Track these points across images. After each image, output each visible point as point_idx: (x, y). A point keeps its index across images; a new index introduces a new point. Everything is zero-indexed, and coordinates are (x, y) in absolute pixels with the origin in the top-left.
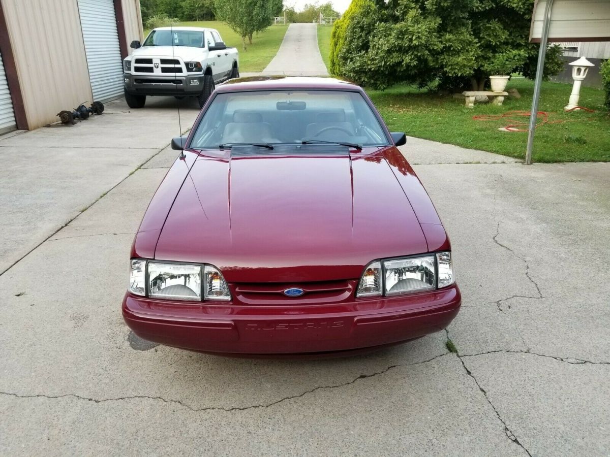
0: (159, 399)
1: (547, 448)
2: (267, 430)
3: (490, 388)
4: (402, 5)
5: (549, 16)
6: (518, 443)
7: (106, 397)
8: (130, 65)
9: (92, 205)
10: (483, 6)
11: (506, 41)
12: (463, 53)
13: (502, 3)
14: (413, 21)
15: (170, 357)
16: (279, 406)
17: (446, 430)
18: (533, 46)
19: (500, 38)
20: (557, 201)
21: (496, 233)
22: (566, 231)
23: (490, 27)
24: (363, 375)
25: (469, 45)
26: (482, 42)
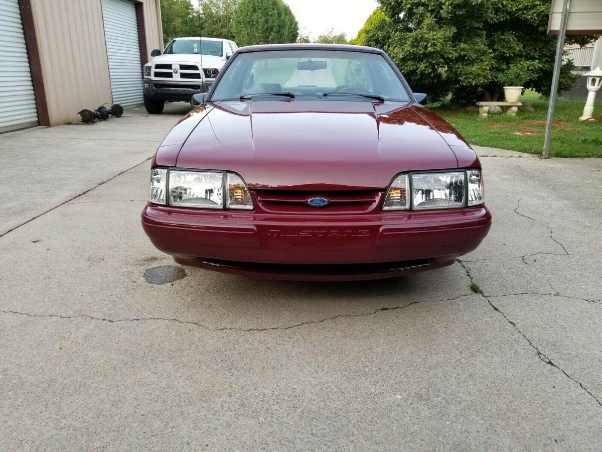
0: (175, 321)
1: (585, 369)
2: (286, 346)
3: (519, 321)
4: (418, 14)
5: (568, 7)
6: (553, 365)
7: (120, 318)
8: (150, 71)
9: (110, 180)
10: (498, 17)
11: (520, 53)
12: (477, 62)
13: (516, 15)
14: (428, 29)
15: (187, 290)
16: (299, 328)
17: (475, 352)
18: (547, 60)
19: (514, 49)
20: (577, 185)
21: (517, 206)
22: (589, 206)
23: (505, 39)
24: (384, 307)
25: (484, 55)
26: (497, 53)
